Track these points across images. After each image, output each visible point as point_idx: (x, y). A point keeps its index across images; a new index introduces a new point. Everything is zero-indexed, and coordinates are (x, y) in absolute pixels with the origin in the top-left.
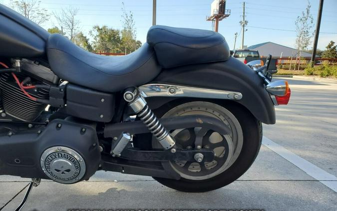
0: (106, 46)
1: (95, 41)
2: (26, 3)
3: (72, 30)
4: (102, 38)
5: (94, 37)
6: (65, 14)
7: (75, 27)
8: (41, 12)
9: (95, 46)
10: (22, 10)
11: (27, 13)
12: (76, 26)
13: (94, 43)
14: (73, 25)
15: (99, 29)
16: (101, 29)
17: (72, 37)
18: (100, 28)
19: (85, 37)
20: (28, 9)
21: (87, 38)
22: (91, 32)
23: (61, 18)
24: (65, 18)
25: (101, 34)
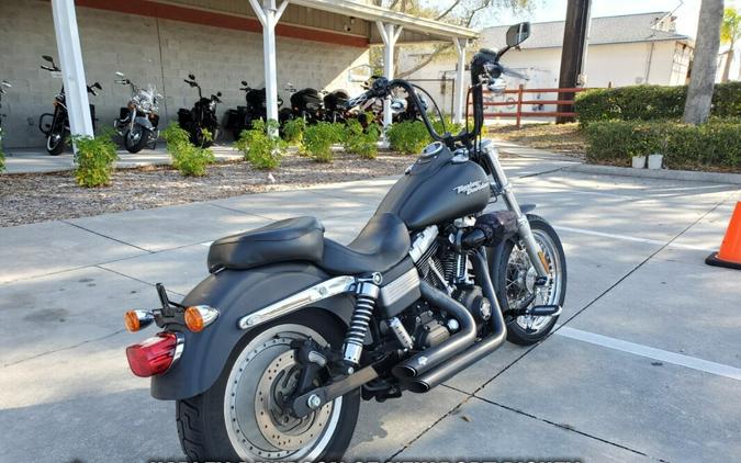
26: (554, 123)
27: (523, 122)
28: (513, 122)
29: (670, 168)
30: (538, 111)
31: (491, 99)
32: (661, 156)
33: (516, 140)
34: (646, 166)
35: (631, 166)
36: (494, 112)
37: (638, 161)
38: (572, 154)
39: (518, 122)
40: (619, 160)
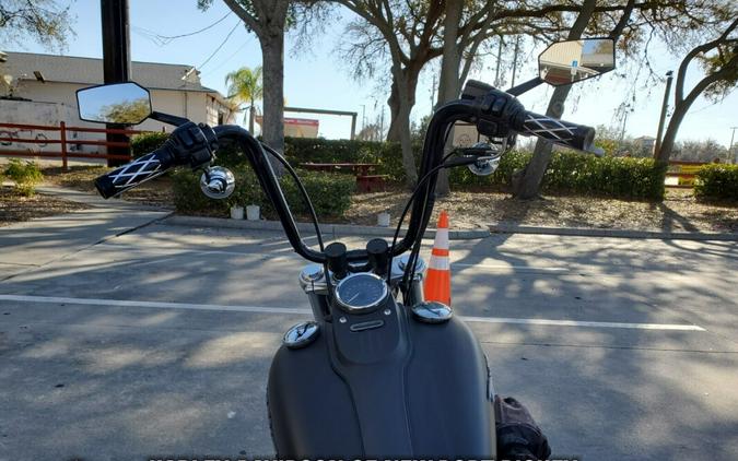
26: (106, 166)
27: (70, 163)
28: (58, 163)
29: (268, 219)
30: (76, 151)
31: (15, 134)
32: (258, 207)
33: (73, 185)
34: (245, 217)
35: (230, 217)
36: (21, 149)
37: (237, 212)
38: (150, 203)
39: (65, 163)
40: (215, 211)
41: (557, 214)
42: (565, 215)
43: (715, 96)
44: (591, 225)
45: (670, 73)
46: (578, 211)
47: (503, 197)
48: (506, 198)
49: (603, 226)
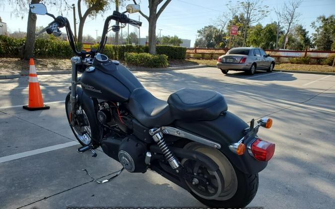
0: (328, 39)
1: (316, 33)
2: (251, 3)
3: (290, 24)
4: (326, 30)
5: (316, 28)
6: (287, 8)
7: (294, 21)
8: (263, 10)
9: (314, 39)
10: (245, 10)
11: (249, 12)
12: (296, 19)
13: (315, 35)
14: (292, 19)
15: (324, 20)
16: (327, 20)
17: (288, 31)
18: (326, 18)
19: (304, 30)
20: (251, 8)
21: (306, 31)
22: (313, 24)
23: (281, 13)
24: (286, 12)
25: (325, 24)
41: (46, 66)
42: (50, 66)
43: (92, 16)
44: (62, 69)
45: (73, 5)
46: (54, 64)
47: (17, 59)
48: (18, 60)
49: (67, 70)
